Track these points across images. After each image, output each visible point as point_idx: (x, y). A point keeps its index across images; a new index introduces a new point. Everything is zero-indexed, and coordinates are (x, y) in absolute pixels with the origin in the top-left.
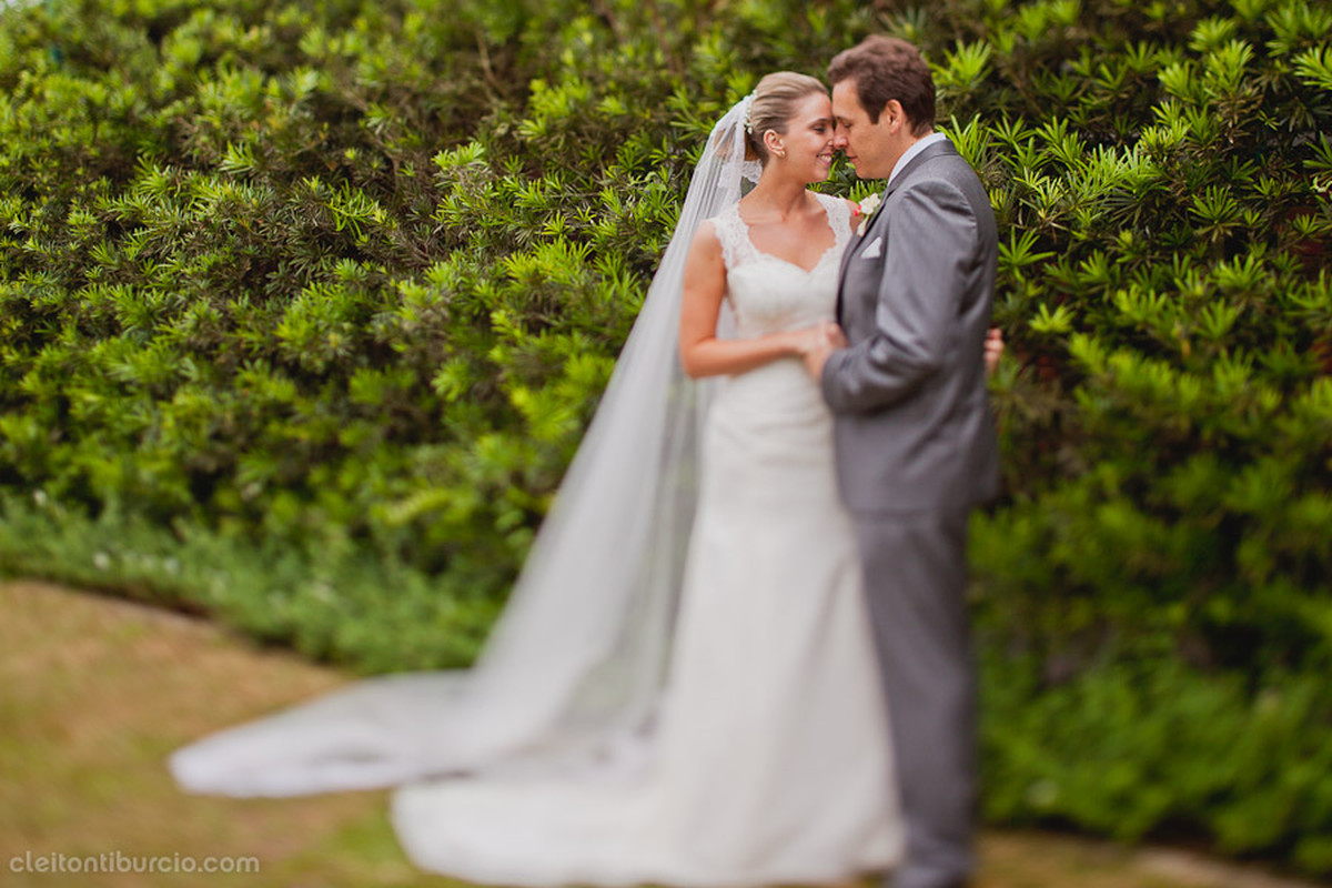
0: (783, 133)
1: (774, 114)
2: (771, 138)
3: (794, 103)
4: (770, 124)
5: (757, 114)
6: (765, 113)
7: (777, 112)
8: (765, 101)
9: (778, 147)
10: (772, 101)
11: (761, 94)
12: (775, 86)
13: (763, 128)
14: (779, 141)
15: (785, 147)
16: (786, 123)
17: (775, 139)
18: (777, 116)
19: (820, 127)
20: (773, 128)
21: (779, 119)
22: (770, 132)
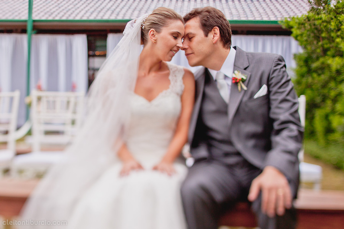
1: (157, 22)
2: (152, 33)
3: (169, 21)
4: (154, 26)
9: (154, 38)
13: (150, 27)
14: (155, 36)
15: (157, 39)
16: (161, 28)
17: (154, 34)
18: (159, 23)
19: (176, 36)
20: (155, 28)
21: (159, 25)
22: (153, 30)
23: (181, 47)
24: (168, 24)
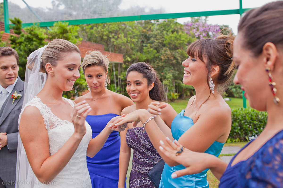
0: (54, 66)
1: (52, 56)
2: (48, 66)
3: (62, 54)
4: (50, 60)
5: (46, 54)
6: (49, 55)
7: (53, 56)
8: (50, 49)
9: (51, 71)
10: (53, 50)
11: (49, 46)
12: (56, 44)
13: (46, 61)
14: (52, 69)
15: (54, 72)
16: (56, 62)
17: (50, 67)
18: (53, 57)
19: (71, 68)
20: (51, 62)
21: (54, 59)
22: (49, 64)
23: (78, 77)
24: (62, 58)
